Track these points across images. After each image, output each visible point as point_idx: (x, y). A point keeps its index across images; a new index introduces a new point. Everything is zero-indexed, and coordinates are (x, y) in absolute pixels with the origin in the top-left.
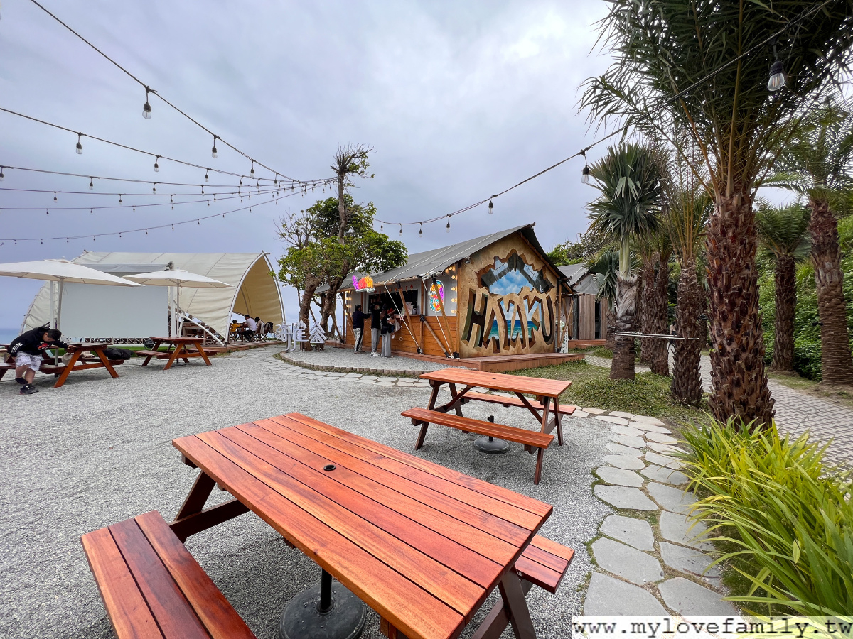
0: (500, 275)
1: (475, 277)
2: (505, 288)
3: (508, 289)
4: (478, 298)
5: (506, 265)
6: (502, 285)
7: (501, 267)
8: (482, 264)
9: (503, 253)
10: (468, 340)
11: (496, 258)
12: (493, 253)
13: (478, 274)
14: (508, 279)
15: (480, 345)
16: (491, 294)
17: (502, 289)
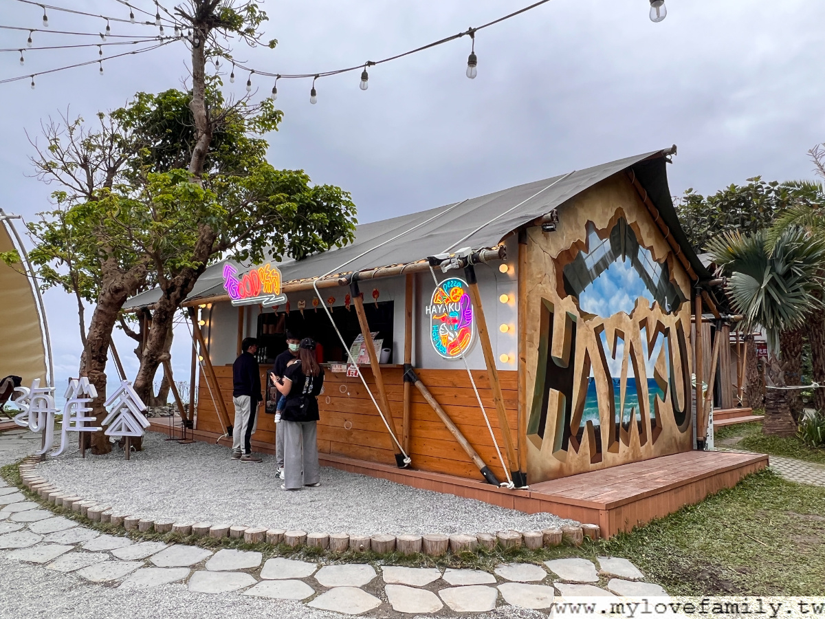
0: (599, 268)
1: (550, 269)
2: (607, 300)
3: (613, 301)
4: (559, 324)
5: (607, 244)
6: (601, 294)
7: (600, 247)
8: (563, 240)
9: (602, 215)
10: (541, 434)
11: (590, 226)
12: (584, 215)
13: (556, 261)
14: (611, 278)
15: (565, 447)
16: (584, 315)
17: (602, 302)
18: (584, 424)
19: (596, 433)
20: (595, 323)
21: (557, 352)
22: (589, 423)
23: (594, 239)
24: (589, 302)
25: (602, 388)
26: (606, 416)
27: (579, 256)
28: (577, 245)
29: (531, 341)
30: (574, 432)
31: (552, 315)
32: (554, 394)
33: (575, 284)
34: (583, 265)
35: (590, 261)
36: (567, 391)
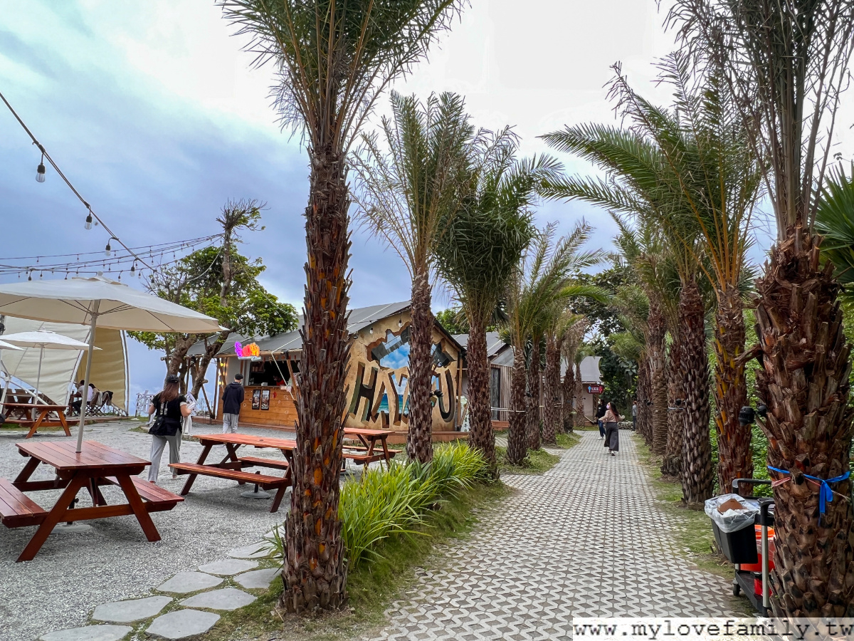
0: (392, 349)
1: (364, 350)
2: (397, 361)
3: (401, 362)
4: (368, 372)
5: (399, 338)
6: (393, 359)
7: (393, 340)
8: (373, 337)
9: (397, 326)
10: (355, 413)
11: (388, 331)
12: (384, 327)
13: (367, 347)
14: (400, 352)
15: (368, 419)
16: (382, 368)
17: (394, 362)
18: (379, 411)
19: (386, 417)
20: (389, 371)
21: (366, 382)
22: (383, 412)
23: (391, 337)
24: (385, 362)
25: (391, 398)
26: (393, 410)
27: (381, 344)
28: (381, 340)
29: (352, 378)
30: (374, 414)
31: (364, 369)
32: (363, 399)
33: (378, 356)
34: (383, 347)
35: (387, 346)
36: (371, 398)
